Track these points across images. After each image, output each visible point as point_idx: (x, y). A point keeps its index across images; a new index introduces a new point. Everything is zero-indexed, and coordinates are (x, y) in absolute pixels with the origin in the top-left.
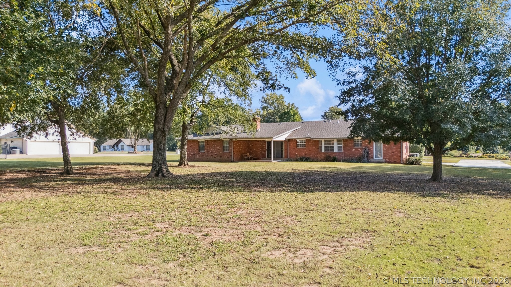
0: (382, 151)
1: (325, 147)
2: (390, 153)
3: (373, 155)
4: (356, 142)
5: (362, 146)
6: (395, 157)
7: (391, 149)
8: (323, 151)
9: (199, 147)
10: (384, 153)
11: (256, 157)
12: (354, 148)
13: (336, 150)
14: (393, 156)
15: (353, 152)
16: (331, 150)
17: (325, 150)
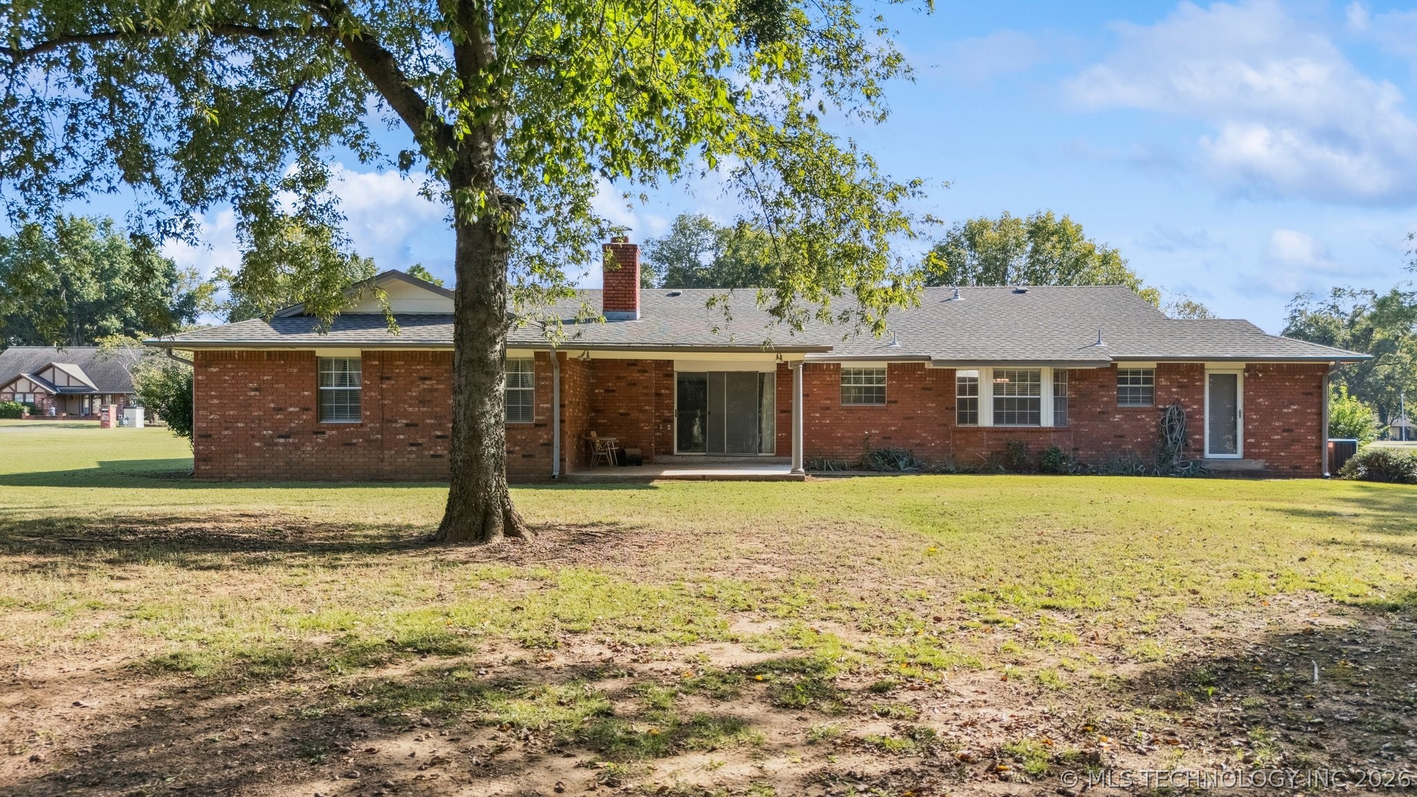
0: (1240, 422)
1: (998, 403)
2: (1274, 431)
3: (1202, 442)
4: (1124, 381)
5: (1151, 400)
6: (1297, 447)
7: (1281, 416)
8: (986, 418)
9: (321, 396)
10: (1247, 434)
11: (637, 451)
12: (1121, 411)
13: (1047, 419)
14: (1286, 446)
15: (1116, 426)
16: (1022, 419)
17: (998, 418)
